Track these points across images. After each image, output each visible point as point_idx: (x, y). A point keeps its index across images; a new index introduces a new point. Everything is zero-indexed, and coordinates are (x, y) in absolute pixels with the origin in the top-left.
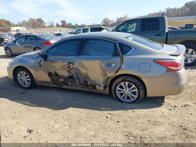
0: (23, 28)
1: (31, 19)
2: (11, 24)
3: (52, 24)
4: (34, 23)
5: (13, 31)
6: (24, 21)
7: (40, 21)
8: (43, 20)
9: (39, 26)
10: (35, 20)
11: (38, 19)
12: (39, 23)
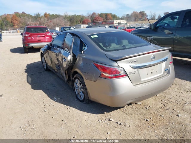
0: (124, 21)
1: (134, 12)
2: (116, 18)
3: (153, 17)
4: (137, 16)
5: (115, 24)
6: (128, 15)
7: (142, 14)
8: (145, 12)
9: (141, 18)
10: (138, 13)
11: (140, 12)
12: (140, 16)
